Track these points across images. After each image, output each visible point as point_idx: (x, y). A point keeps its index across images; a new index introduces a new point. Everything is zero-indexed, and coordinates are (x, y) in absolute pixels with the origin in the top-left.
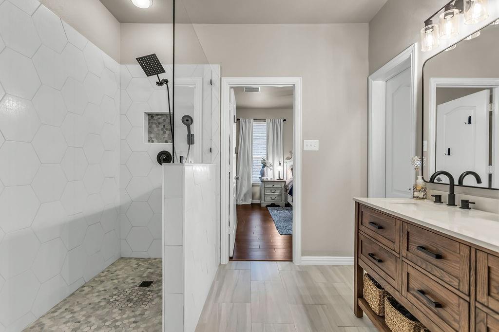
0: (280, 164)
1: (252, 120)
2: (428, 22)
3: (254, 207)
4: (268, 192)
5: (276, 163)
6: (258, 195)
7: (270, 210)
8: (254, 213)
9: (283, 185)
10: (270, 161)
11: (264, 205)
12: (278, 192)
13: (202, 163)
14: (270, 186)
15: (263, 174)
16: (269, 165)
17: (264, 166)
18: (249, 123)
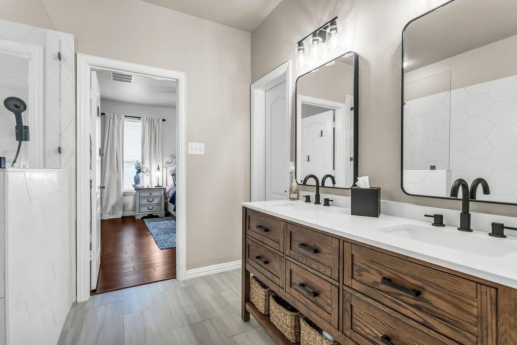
0: (158, 168)
1: (123, 116)
2: (300, 43)
3: (126, 220)
4: (144, 201)
5: (154, 168)
6: (131, 206)
7: (147, 221)
8: (127, 228)
9: (163, 192)
10: (147, 165)
11: (138, 217)
12: (156, 201)
13: (45, 167)
14: (148, 194)
15: (137, 181)
16: (145, 171)
17: (139, 171)
18: (118, 118)
